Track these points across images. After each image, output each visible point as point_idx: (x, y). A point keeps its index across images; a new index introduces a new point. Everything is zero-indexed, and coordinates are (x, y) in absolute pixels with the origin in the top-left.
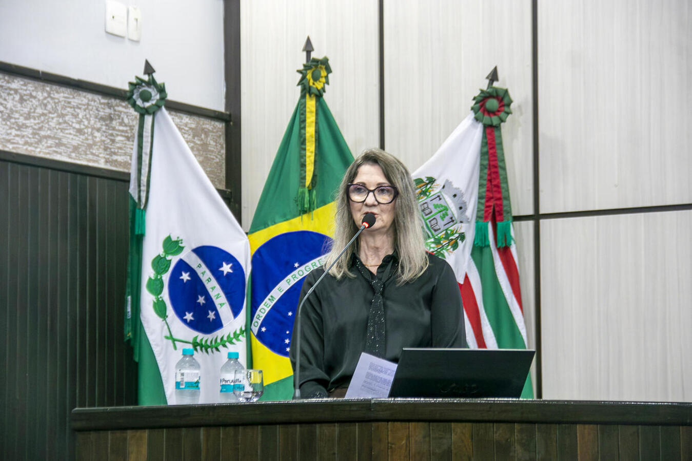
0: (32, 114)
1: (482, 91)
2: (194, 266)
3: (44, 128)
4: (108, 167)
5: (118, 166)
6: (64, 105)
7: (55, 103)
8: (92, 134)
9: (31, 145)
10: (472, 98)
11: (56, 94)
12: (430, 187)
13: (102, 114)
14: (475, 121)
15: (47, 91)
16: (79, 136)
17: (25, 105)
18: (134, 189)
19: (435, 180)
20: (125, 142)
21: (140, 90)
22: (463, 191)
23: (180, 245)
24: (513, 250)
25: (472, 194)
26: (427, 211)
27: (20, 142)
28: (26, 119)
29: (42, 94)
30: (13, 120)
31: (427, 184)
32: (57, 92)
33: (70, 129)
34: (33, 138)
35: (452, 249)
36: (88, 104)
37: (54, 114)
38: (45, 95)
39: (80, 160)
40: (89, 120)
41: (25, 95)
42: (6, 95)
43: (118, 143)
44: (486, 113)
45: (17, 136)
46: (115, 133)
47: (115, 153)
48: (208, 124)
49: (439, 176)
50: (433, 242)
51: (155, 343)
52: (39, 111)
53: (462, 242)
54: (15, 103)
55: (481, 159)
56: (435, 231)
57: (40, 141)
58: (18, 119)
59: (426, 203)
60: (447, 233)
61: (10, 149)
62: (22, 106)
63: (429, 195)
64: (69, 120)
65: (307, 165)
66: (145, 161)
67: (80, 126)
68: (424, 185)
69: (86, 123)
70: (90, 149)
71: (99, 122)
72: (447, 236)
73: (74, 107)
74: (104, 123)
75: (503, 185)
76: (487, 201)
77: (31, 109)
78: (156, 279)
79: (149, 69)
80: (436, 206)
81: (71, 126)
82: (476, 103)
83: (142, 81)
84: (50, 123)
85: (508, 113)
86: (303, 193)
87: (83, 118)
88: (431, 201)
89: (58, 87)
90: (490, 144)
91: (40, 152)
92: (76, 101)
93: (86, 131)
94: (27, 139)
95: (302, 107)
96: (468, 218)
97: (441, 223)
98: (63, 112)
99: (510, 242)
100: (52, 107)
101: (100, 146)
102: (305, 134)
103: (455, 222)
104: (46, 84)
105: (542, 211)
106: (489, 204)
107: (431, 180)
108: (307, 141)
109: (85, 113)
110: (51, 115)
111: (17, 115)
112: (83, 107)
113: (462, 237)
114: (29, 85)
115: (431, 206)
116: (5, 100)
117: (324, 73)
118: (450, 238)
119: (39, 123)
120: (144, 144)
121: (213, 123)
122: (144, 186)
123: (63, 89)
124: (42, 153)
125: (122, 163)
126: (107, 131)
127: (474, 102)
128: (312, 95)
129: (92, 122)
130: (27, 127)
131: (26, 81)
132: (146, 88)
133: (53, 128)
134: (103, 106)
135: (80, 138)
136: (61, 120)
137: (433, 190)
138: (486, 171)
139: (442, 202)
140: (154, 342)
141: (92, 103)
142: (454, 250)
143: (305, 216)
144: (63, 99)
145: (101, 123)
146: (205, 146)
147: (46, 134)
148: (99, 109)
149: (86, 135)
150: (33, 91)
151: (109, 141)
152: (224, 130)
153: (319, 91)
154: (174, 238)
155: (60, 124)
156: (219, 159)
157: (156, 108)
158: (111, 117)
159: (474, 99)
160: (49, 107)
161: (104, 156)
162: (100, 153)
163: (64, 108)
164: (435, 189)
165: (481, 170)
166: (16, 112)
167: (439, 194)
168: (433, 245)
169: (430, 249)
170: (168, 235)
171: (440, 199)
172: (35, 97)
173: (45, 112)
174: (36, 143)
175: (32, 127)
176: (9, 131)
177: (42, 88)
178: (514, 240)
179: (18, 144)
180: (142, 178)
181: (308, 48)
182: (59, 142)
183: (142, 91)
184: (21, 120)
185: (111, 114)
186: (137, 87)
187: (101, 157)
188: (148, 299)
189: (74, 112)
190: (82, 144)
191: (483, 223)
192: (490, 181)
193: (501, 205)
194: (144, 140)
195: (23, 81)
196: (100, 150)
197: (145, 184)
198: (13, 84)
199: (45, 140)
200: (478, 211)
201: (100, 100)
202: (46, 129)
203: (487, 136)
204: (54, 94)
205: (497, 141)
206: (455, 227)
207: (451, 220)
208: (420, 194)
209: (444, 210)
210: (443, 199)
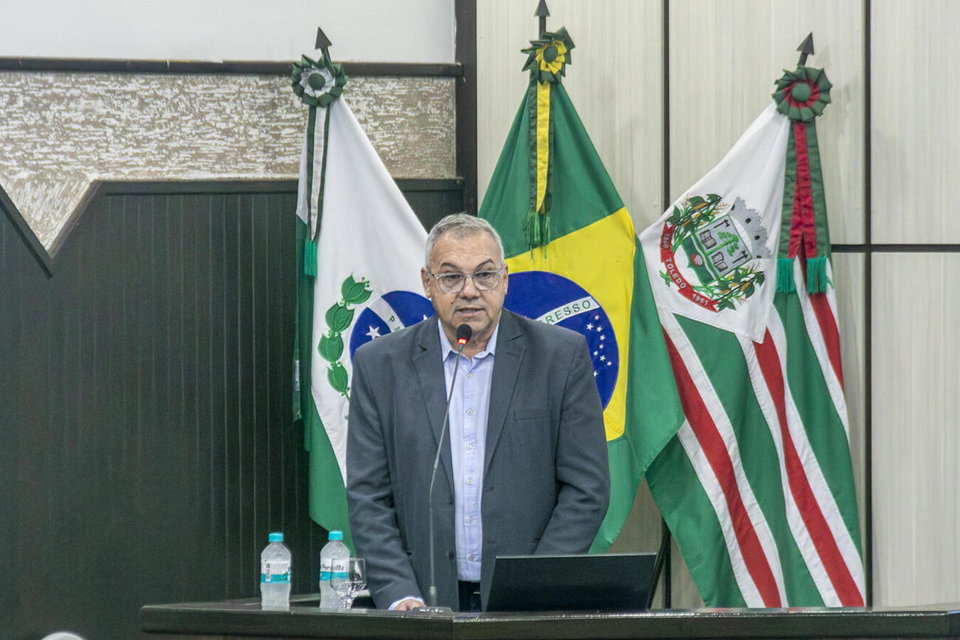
0: (158, 122)
1: (787, 74)
2: (385, 319)
3: (174, 137)
4: (271, 175)
5: (285, 170)
6: (203, 100)
7: (190, 100)
8: (246, 133)
9: (155, 164)
10: (774, 82)
11: (191, 87)
12: (714, 209)
13: (260, 101)
14: (778, 113)
15: (179, 85)
16: (226, 139)
17: (147, 111)
18: (303, 209)
19: (721, 198)
20: (295, 135)
21: (310, 74)
22: (761, 214)
23: (366, 288)
24: (831, 297)
25: (775, 215)
26: (709, 243)
27: (141, 163)
28: (148, 129)
29: (172, 89)
30: (130, 135)
31: (709, 204)
32: (194, 84)
33: (213, 132)
34: (159, 154)
35: (744, 296)
36: (240, 92)
37: (189, 115)
38: (177, 91)
39: (227, 172)
40: (240, 114)
41: (146, 97)
42: (119, 102)
43: (286, 138)
44: (793, 103)
45: (136, 155)
46: (279, 124)
47: (280, 154)
48: (428, 85)
49: (726, 194)
50: (717, 287)
51: (330, 427)
52: (167, 115)
53: (761, 285)
54: (132, 111)
55: (787, 169)
56: (721, 270)
57: (169, 157)
58: (137, 132)
59: (708, 230)
60: (737, 272)
61: (126, 176)
62: (143, 114)
63: (712, 219)
64: (211, 120)
65: (538, 181)
66: (316, 172)
67: (228, 125)
68: (705, 206)
69: (236, 118)
70: (242, 155)
71: (256, 113)
72: (737, 278)
73: (218, 101)
74: (263, 115)
75: (817, 206)
76: (794, 228)
77: (155, 114)
78: (332, 338)
79: (323, 42)
80: (722, 235)
81: (215, 127)
82: (779, 89)
83: (310, 61)
84: (183, 129)
85: (825, 103)
86: (532, 219)
87: (231, 112)
88: (715, 227)
89: (194, 77)
90: (798, 147)
91: (169, 172)
92: (221, 91)
93: (236, 130)
94: (151, 157)
95: (532, 97)
96: (770, 252)
97: (729, 260)
98: (201, 109)
99: (825, 287)
100: (187, 106)
101: (257, 148)
102: (536, 136)
103: (748, 257)
104: (177, 77)
105: (874, 241)
106: (797, 232)
107: (715, 199)
108: (538, 147)
109: (235, 105)
110: (184, 118)
111: (135, 127)
112: (232, 97)
113: (760, 278)
114: (153, 82)
115: (715, 236)
116: (119, 109)
117: (562, 49)
118: (742, 280)
119: (166, 133)
120: (315, 148)
121: (436, 81)
122: (315, 207)
123: (202, 78)
124: (171, 173)
125: (290, 164)
126: (269, 124)
127: (776, 86)
128: (545, 82)
129: (246, 116)
130: (149, 140)
131: (148, 77)
132: (317, 71)
133: (188, 135)
134: (261, 90)
135: (227, 141)
136: (199, 122)
137: (717, 213)
138: (793, 185)
139: (730, 230)
140: (329, 425)
141: (246, 89)
142: (747, 297)
143: (537, 251)
144: (201, 92)
145: (259, 115)
146: (422, 118)
147: (178, 146)
148: (256, 96)
149: (237, 136)
150: (158, 89)
151: (271, 138)
152: (454, 89)
153: (554, 76)
154: (357, 280)
155: (197, 127)
156: (447, 134)
157: (331, 98)
158: (275, 103)
159: (777, 82)
160: (182, 106)
161: (264, 160)
162: (258, 158)
163: (203, 104)
164: (721, 211)
165: (787, 183)
166: (134, 122)
167: (727, 218)
168: (717, 291)
169: (713, 296)
170: (350, 275)
171: (728, 225)
172: (160, 98)
173: (176, 115)
174: (164, 160)
175: (157, 139)
176: (124, 152)
177: (171, 83)
178: (830, 283)
179: (139, 166)
180: (313, 196)
181: (543, 12)
182: (197, 153)
183: (312, 75)
184: (142, 133)
185: (275, 98)
186: (305, 70)
187: (258, 163)
188: (321, 366)
189: (218, 107)
190: (231, 149)
191: (788, 259)
192: (798, 199)
193: (813, 234)
194: (316, 142)
195: (144, 78)
196: (259, 154)
197: (316, 205)
198: (130, 85)
199: (176, 154)
200: (781, 242)
201: (257, 84)
202: (178, 138)
203: (795, 135)
204: (189, 88)
205: (810, 142)
206: (750, 264)
207: (742, 255)
208: (699, 218)
209: (733, 241)
210: (731, 225)
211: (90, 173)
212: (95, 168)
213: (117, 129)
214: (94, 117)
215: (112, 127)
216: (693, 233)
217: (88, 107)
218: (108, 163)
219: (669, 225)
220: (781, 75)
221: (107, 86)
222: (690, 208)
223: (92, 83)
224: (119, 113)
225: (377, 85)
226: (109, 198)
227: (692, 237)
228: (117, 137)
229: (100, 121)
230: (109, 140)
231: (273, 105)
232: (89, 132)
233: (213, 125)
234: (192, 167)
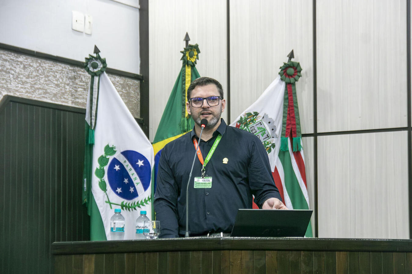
0: (30, 76)
1: (285, 64)
2: (122, 162)
4: (74, 105)
5: (79, 105)
7: (43, 69)
8: (64, 87)
9: (30, 93)
12: (256, 118)
13: (70, 75)
14: (281, 80)
15: (39, 62)
17: (26, 71)
18: (88, 118)
19: (258, 114)
20: (83, 92)
21: (92, 62)
22: (274, 120)
23: (114, 150)
24: (302, 153)
25: (279, 122)
26: (254, 131)
27: (24, 91)
28: (27, 78)
29: (36, 64)
30: (19, 79)
31: (254, 116)
32: (45, 63)
33: (52, 84)
34: (31, 89)
36: (62, 70)
37: (43, 75)
38: (38, 65)
40: (63, 79)
41: (26, 65)
42: (15, 64)
43: (79, 92)
44: (287, 76)
45: (22, 88)
46: (77, 86)
47: (77, 98)
48: (130, 81)
49: (260, 112)
52: (34, 74)
53: (274, 148)
54: (21, 69)
55: (284, 102)
57: (35, 91)
58: (23, 78)
59: (253, 126)
60: (265, 143)
63: (255, 122)
64: (51, 79)
66: (94, 102)
67: (57, 83)
68: (252, 117)
69: (61, 81)
70: (63, 96)
71: (68, 80)
73: (54, 72)
74: (71, 81)
75: (296, 117)
77: (30, 73)
78: (101, 169)
79: (97, 51)
80: (259, 128)
82: (281, 71)
83: (93, 57)
84: (41, 81)
85: (299, 76)
86: (184, 121)
87: (59, 78)
88: (256, 125)
89: (45, 61)
90: (289, 93)
92: (55, 68)
93: (61, 85)
94: (28, 90)
95: (184, 72)
96: (277, 135)
97: (261, 138)
98: (48, 74)
99: (300, 149)
100: (42, 72)
101: (69, 94)
102: (185, 87)
103: (269, 137)
104: (38, 59)
105: (319, 131)
106: (288, 127)
107: (256, 114)
109: (60, 75)
110: (41, 76)
111: (22, 76)
112: (59, 72)
113: (273, 146)
114: (28, 59)
115: (256, 129)
116: (15, 67)
117: (196, 53)
118: (267, 146)
119: (34, 81)
120: (94, 93)
121: (133, 81)
122: (94, 116)
123: (48, 62)
124: (36, 98)
125: (81, 103)
126: (73, 85)
127: (280, 70)
128: (189, 66)
129: (65, 80)
130: (27, 83)
131: (27, 57)
132: (95, 61)
133: (42, 83)
134: (70, 71)
135: (57, 89)
136: (47, 79)
137: (257, 119)
138: (287, 109)
139: (262, 126)
140: (99, 204)
141: (64, 69)
142: (269, 153)
144: (48, 67)
146: (128, 94)
147: (38, 87)
148: (68, 73)
149: (61, 88)
150: (31, 62)
151: (74, 91)
152: (139, 85)
153: (193, 63)
154: (111, 146)
155: (46, 81)
156: (137, 102)
157: (101, 72)
159: (281, 68)
160: (40, 71)
161: (71, 99)
162: (69, 98)
163: (48, 72)
164: (258, 119)
165: (284, 108)
166: (21, 74)
167: (261, 122)
170: (107, 144)
171: (261, 124)
172: (32, 66)
173: (38, 74)
174: (33, 92)
175: (30, 83)
176: (17, 85)
177: (36, 61)
178: (302, 148)
179: (22, 92)
180: (93, 112)
181: (187, 39)
182: (46, 91)
183: (93, 63)
184: (24, 79)
185: (75, 75)
186: (90, 60)
187: (69, 100)
188: (96, 180)
189: (54, 74)
190: (59, 93)
191: (285, 138)
192: (289, 114)
193: (295, 128)
194: (94, 90)
195: (25, 57)
196: (69, 96)
197: (94, 115)
198: (19, 58)
199: (38, 90)
200: (282, 131)
201: (69, 68)
202: (38, 84)
203: (288, 89)
204: (43, 64)
205: (293, 92)
206: (270, 140)
207: (267, 136)
208: (250, 122)
209: (263, 131)
210: (263, 125)
211: (3, 92)
212: (6, 90)
213: (14, 75)
214: (5, 69)
215: (13, 74)
216: (247, 127)
217: (3, 64)
218: (11, 89)
219: (238, 124)
220: (282, 65)
221: (10, 57)
222: (247, 117)
223: (4, 54)
224: (15, 69)
225: (112, 78)
226: (11, 103)
227: (247, 129)
228: (14, 79)
229: (8, 71)
230: (11, 79)
231: (75, 78)
232: (3, 74)
233: (52, 81)
234: (43, 97)
